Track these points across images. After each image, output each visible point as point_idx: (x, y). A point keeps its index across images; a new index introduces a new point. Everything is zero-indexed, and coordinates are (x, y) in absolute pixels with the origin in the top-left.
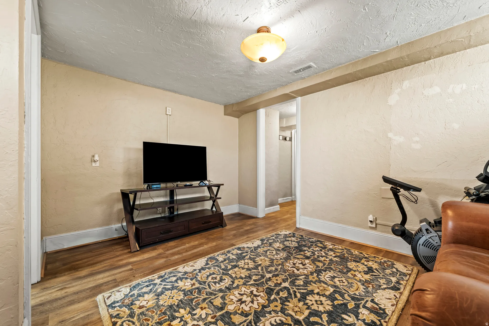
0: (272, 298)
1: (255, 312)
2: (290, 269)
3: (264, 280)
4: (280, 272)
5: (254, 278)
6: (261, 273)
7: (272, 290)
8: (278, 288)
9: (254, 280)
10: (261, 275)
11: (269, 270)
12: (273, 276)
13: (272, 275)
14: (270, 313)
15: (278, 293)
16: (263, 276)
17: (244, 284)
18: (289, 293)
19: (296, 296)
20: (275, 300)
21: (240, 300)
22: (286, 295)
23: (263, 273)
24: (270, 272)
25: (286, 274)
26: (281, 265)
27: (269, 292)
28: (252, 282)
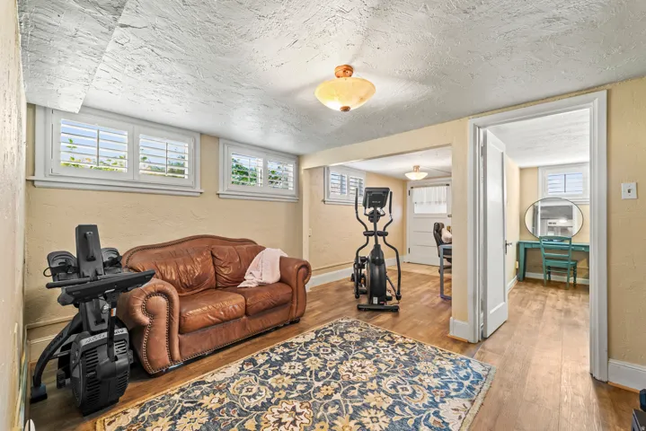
0: (334, 370)
1: (347, 360)
2: (306, 410)
3: (343, 390)
4: (321, 404)
5: (355, 393)
6: (348, 400)
7: (333, 378)
8: (328, 379)
9: (354, 388)
10: (346, 397)
11: (337, 406)
12: (332, 395)
13: (333, 398)
14: (336, 360)
15: (328, 374)
16: (345, 394)
17: (365, 383)
18: (316, 375)
19: (311, 372)
20: (331, 369)
21: (363, 368)
22: (320, 373)
23: (345, 401)
24: (336, 402)
25: (314, 399)
26: (316, 419)
27: (336, 376)
28: (356, 386)
